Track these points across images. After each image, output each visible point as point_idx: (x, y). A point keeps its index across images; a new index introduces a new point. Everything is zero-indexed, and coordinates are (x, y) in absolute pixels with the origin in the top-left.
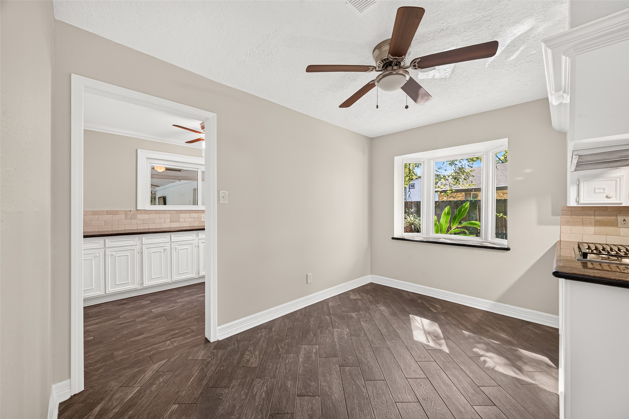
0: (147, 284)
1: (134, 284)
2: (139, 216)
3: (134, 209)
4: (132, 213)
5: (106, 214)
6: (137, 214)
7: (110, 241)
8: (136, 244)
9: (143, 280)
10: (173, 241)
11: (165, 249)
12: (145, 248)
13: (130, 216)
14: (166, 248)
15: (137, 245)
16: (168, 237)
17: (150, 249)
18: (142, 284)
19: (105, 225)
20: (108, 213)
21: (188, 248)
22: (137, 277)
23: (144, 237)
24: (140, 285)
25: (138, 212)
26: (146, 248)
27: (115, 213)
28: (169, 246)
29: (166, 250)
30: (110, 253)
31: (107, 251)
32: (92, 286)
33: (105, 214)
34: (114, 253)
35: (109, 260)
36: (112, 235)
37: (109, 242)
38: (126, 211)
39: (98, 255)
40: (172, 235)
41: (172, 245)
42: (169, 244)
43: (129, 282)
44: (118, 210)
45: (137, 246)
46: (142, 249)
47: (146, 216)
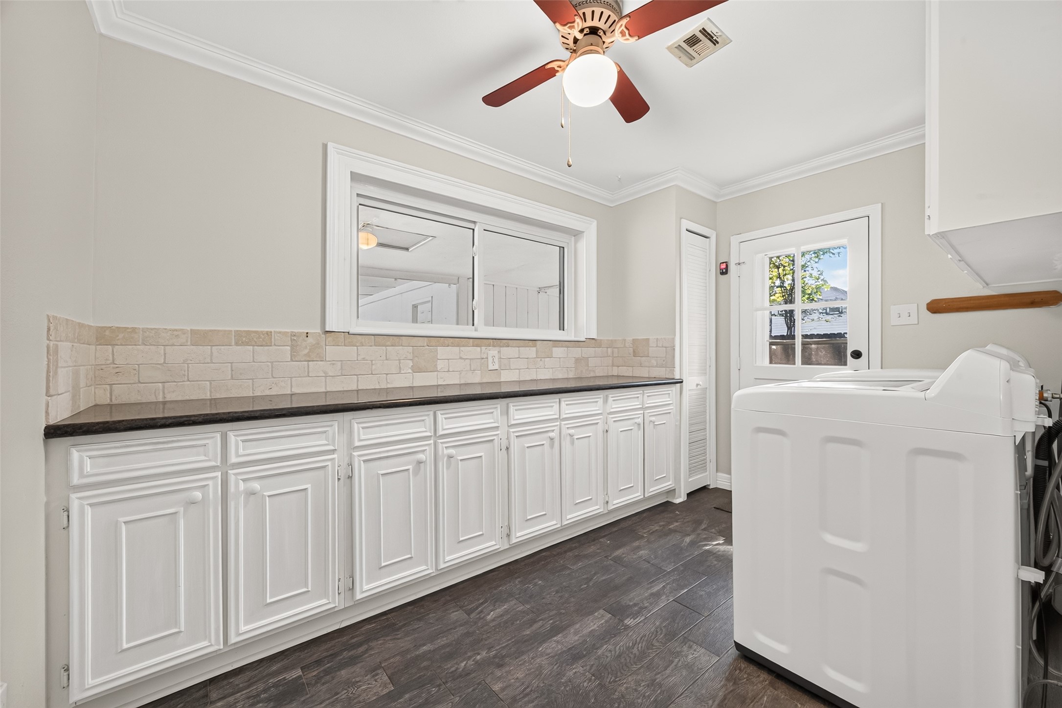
0: (366, 587)
1: (326, 596)
2: (332, 351)
3: (318, 331)
4: (310, 340)
5: (237, 344)
6: (326, 345)
7: (243, 441)
8: (331, 448)
9: (352, 577)
10: (441, 432)
11: (419, 462)
12: (359, 461)
13: (306, 351)
14: (421, 456)
15: (333, 451)
16: (427, 422)
17: (377, 463)
18: (352, 589)
19: (232, 378)
20: (244, 339)
21: (481, 457)
22: (336, 571)
23: (358, 423)
24: (342, 595)
25: (330, 338)
26: (364, 461)
27: (264, 339)
28: (430, 451)
29: (422, 465)
30: (242, 486)
31: (232, 479)
32: (176, 623)
33: (233, 344)
34: (256, 486)
35: (240, 514)
36: (253, 414)
37: (240, 443)
38: (293, 335)
39: (198, 495)
40: (439, 413)
41: (440, 446)
42: (432, 442)
43: (310, 590)
44: (272, 330)
45: (335, 456)
46: (350, 465)
47: (349, 352)
